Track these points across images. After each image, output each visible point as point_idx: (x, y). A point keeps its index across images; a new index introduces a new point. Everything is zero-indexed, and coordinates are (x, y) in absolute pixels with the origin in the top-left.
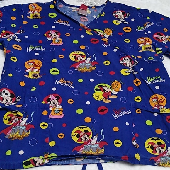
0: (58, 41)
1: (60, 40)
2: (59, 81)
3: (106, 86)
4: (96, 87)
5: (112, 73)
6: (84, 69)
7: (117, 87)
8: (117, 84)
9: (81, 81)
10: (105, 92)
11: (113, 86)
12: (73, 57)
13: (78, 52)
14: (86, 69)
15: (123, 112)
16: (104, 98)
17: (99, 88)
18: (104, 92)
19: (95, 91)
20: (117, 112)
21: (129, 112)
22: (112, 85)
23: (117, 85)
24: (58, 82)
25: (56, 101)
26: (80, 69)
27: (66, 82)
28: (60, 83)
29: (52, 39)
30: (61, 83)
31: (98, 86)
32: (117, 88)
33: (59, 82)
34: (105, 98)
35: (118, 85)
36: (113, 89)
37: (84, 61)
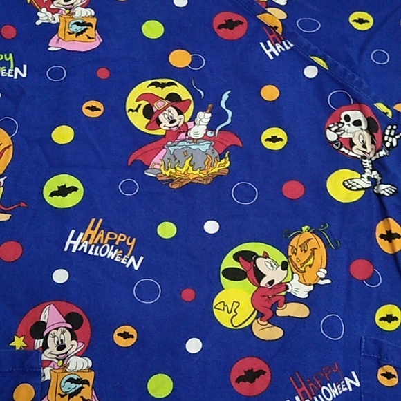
0: (79, 28)
1: (90, 25)
2: (81, 234)
3: (266, 256)
4: (229, 262)
5: (293, 190)
6: (183, 170)
7: (310, 262)
8: (310, 245)
9: (167, 230)
10: (264, 283)
11: (294, 258)
12: (141, 110)
13: (163, 86)
14: (190, 171)
15: (328, 388)
16: (256, 318)
17: (237, 265)
18: (259, 287)
19: (224, 280)
20: (304, 388)
21: (352, 382)
22: (290, 254)
23: (309, 252)
24: (76, 243)
25: (68, 334)
26: (168, 173)
27: (108, 238)
28: (85, 245)
29: (56, 16)
30: (89, 246)
31: (236, 257)
32: (310, 266)
33: (80, 244)
34: (260, 315)
35: (313, 254)
36: (293, 273)
37: (185, 128)
